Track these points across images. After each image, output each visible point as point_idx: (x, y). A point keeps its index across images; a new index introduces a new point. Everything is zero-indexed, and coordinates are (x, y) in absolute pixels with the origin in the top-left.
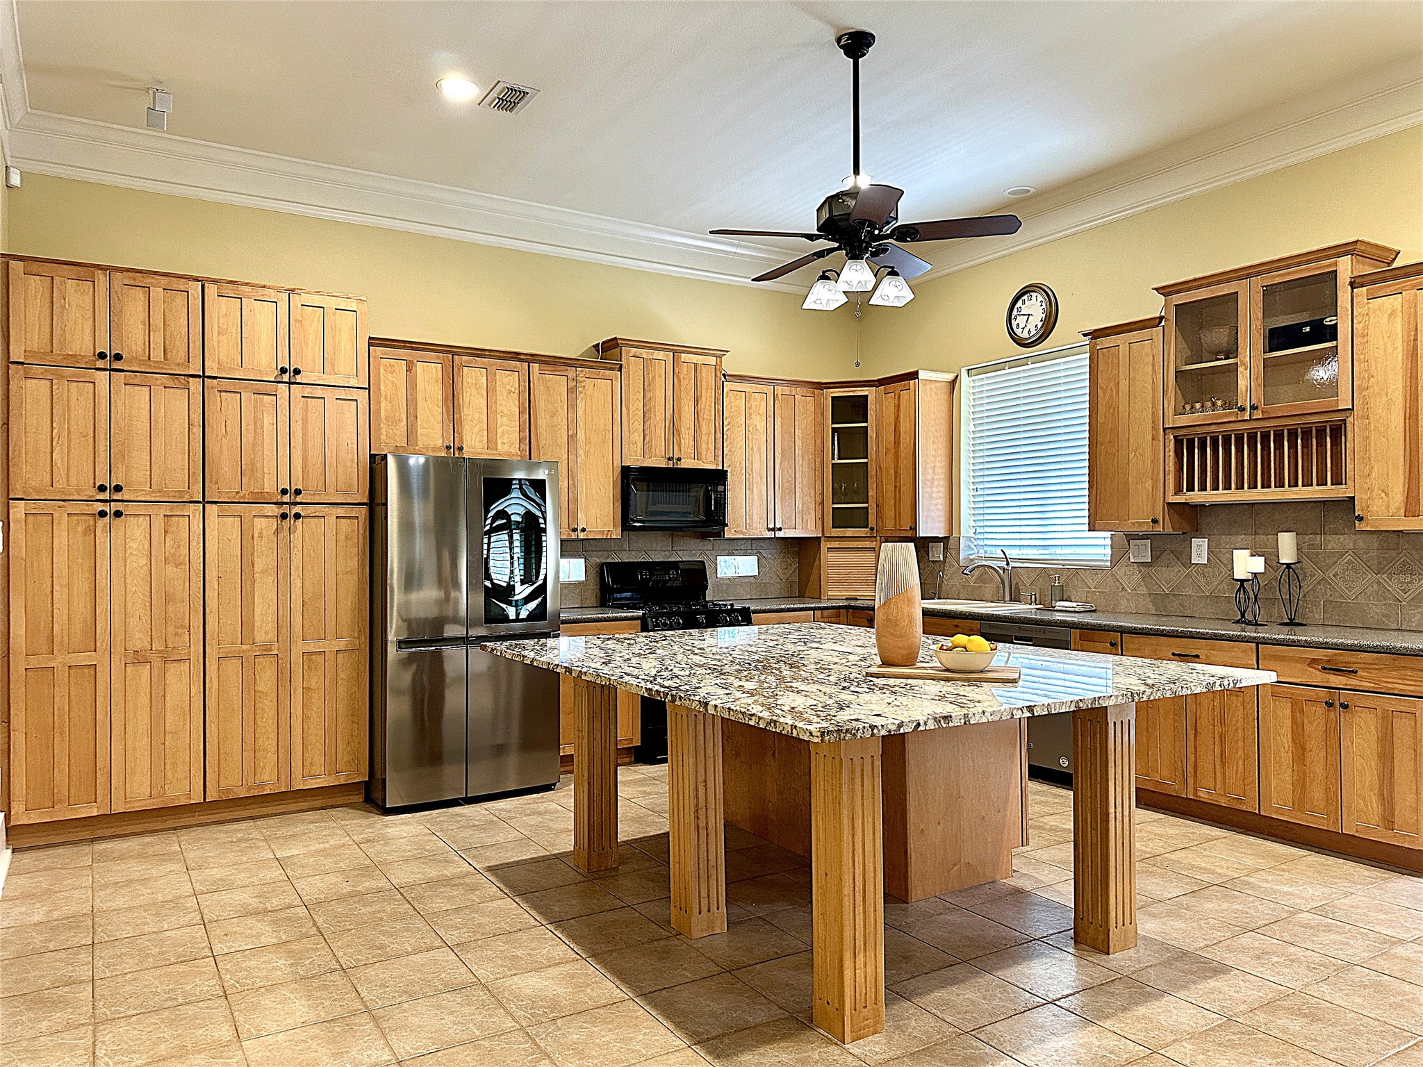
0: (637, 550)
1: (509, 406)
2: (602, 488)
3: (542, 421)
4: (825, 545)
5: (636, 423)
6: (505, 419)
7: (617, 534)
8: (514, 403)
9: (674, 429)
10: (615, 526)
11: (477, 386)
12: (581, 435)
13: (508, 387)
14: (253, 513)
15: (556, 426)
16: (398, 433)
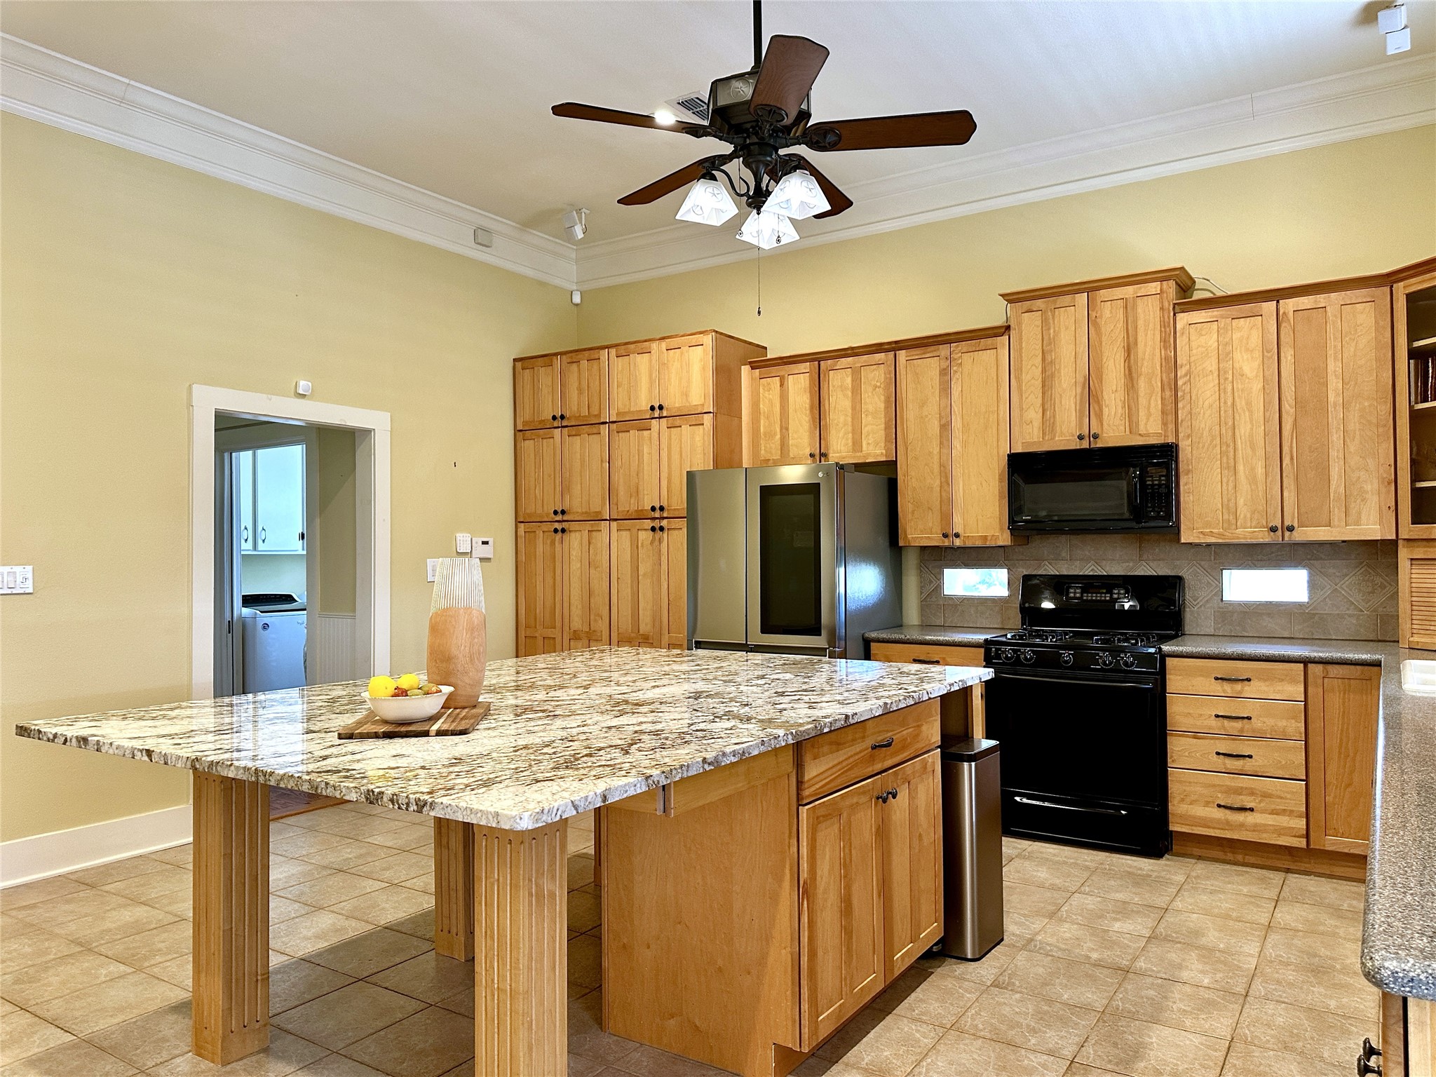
0: (1082, 560)
1: (875, 402)
2: (984, 483)
3: (910, 413)
4: (1404, 554)
5: (1032, 395)
6: (870, 418)
7: (1004, 539)
8: (879, 399)
9: (1091, 395)
10: (1001, 529)
11: (843, 388)
12: (957, 423)
13: (873, 383)
14: (638, 527)
15: (926, 416)
16: (773, 446)
